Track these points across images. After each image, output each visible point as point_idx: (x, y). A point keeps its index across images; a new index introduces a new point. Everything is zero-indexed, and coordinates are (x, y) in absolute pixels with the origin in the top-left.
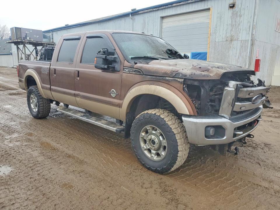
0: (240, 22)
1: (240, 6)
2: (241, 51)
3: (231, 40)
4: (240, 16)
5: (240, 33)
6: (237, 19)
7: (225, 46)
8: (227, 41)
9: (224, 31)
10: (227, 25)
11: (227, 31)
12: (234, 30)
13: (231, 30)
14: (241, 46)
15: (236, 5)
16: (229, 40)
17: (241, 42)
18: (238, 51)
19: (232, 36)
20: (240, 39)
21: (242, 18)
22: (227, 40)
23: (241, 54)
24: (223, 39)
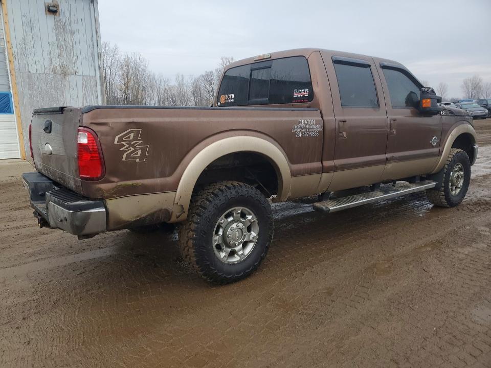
0: (74, 42)
1: (67, 15)
2: (85, 94)
3: (65, 74)
4: (73, 33)
5: (77, 62)
6: (67, 37)
7: (54, 83)
8: (55, 73)
9: (45, 54)
10: (49, 43)
11: (52, 56)
12: (64, 54)
13: (60, 55)
14: (83, 84)
15: (60, 10)
16: (60, 73)
17: (83, 79)
18: (80, 95)
19: (63, 66)
20: (80, 73)
21: (76, 36)
22: (55, 71)
23: (86, 98)
24: (45, 69)
